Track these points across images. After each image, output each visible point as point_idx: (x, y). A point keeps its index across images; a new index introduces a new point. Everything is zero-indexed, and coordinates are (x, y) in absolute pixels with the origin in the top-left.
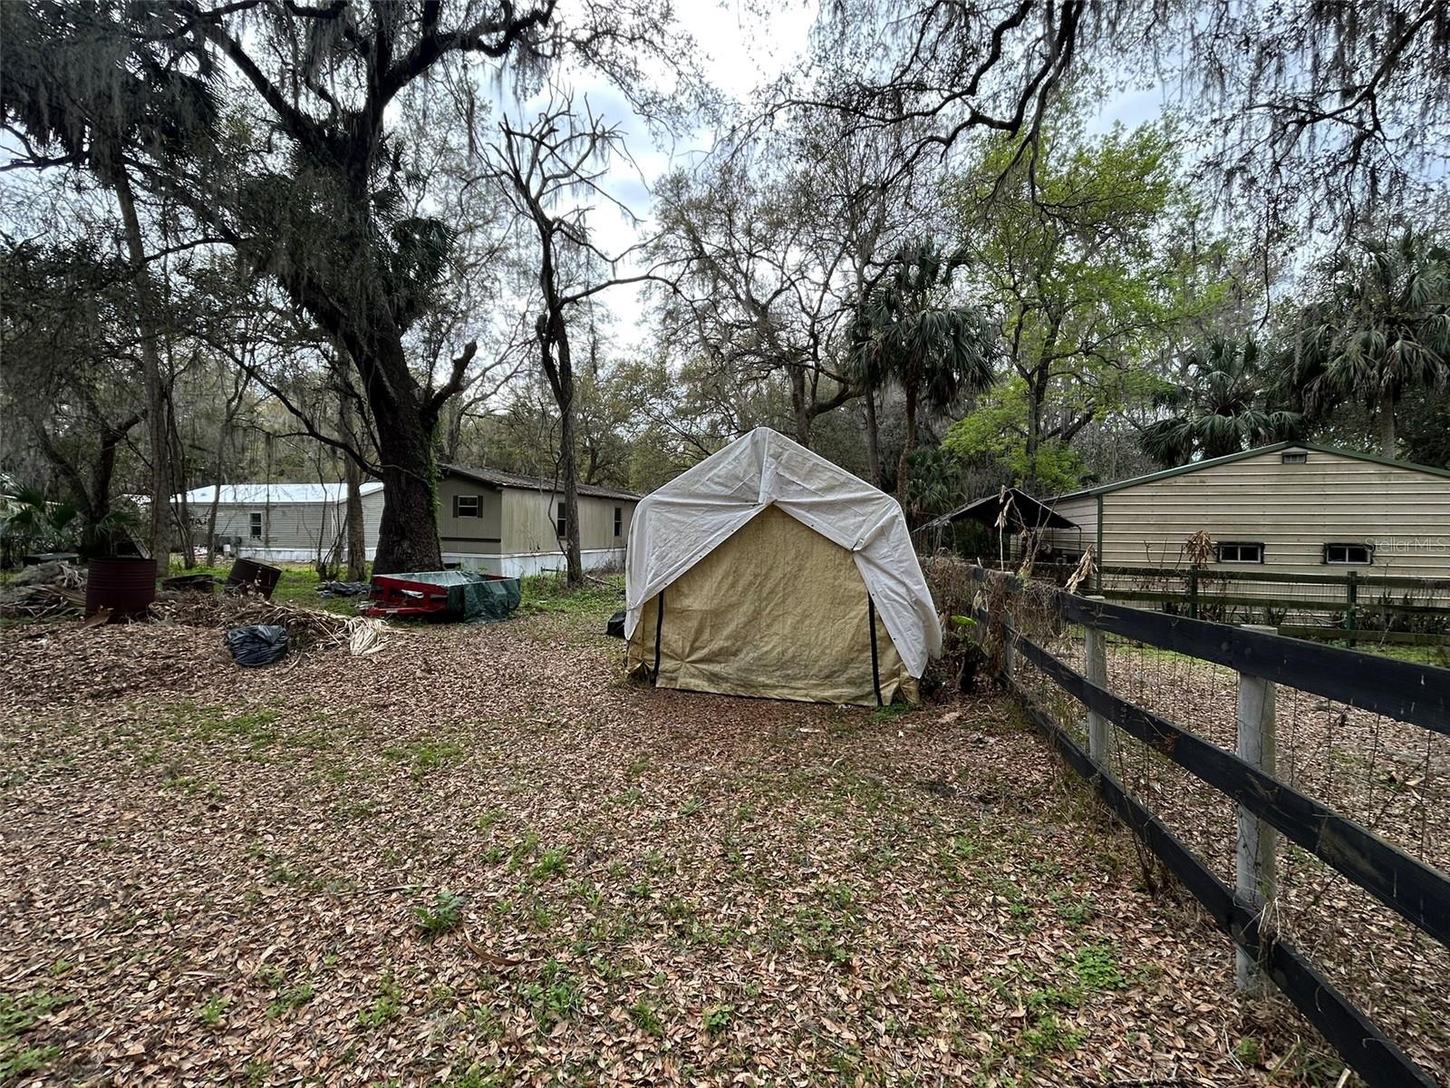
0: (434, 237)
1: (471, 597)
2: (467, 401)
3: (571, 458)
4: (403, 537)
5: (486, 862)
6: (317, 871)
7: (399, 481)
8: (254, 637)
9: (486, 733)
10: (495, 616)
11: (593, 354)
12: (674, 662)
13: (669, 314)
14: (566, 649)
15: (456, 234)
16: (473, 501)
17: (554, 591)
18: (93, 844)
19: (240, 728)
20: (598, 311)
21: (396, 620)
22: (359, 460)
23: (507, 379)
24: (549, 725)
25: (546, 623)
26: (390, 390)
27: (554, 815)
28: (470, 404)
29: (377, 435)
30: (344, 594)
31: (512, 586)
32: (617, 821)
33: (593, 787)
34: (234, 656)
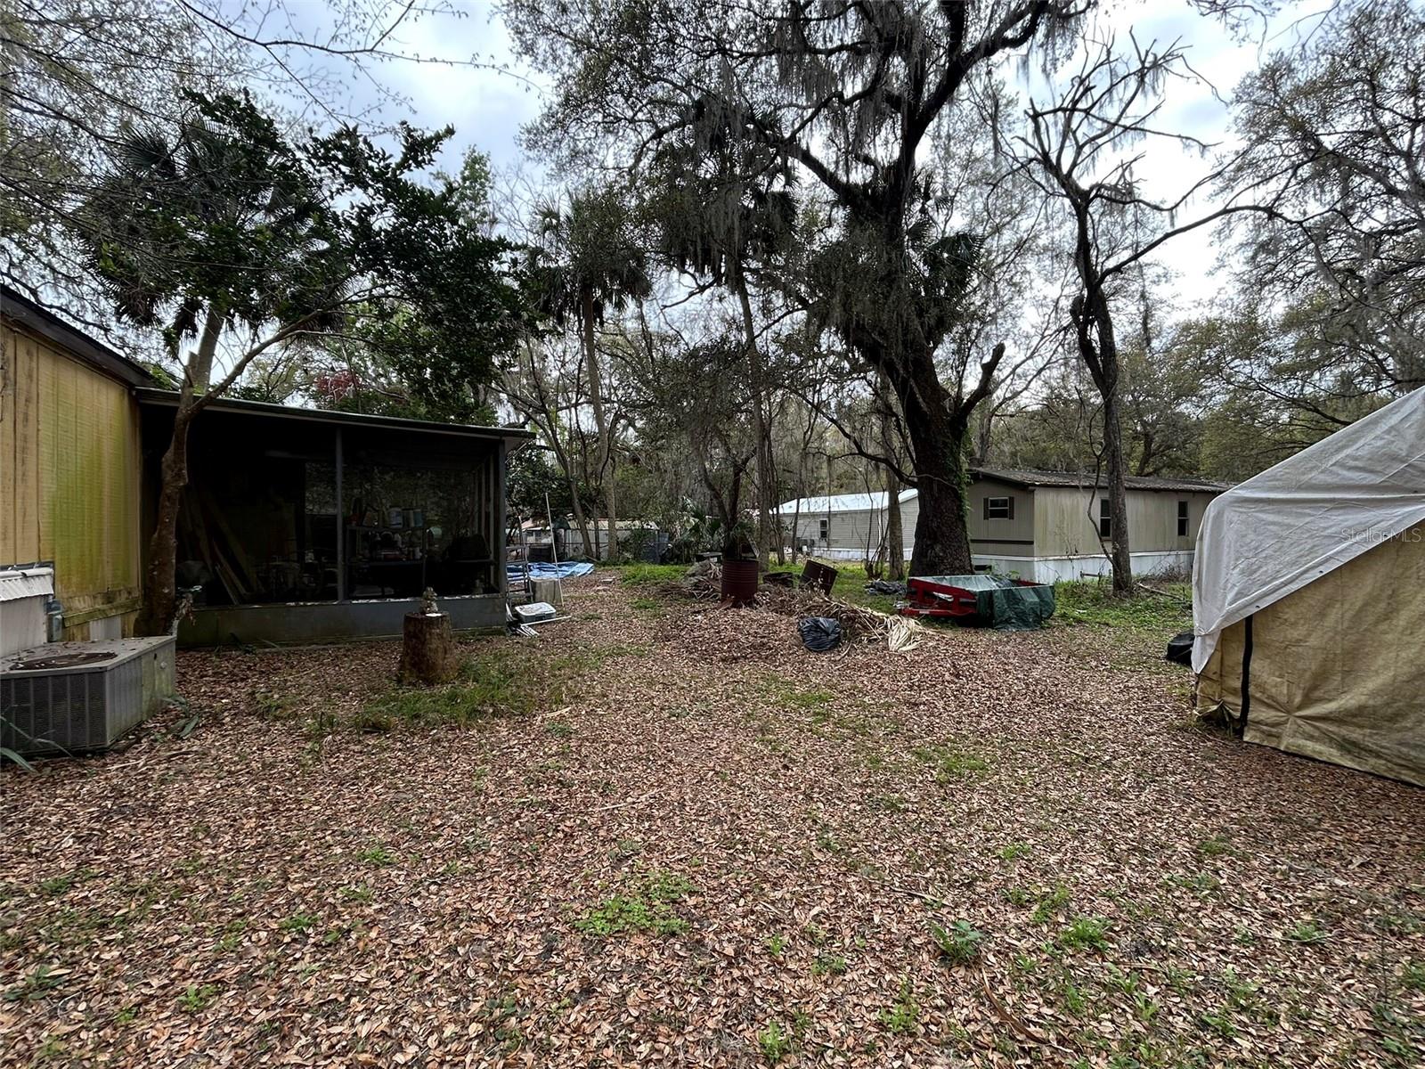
0: (962, 251)
1: (1000, 603)
2: (996, 403)
3: (1116, 449)
4: (936, 541)
5: (1008, 900)
6: (854, 850)
7: (932, 489)
8: (816, 627)
9: (1013, 753)
10: (1027, 624)
11: (1145, 324)
12: (1273, 713)
13: (1263, 247)
14: (1110, 671)
15: (983, 240)
16: (1004, 503)
17: (1096, 600)
18: (717, 773)
19: (805, 702)
20: (1150, 273)
21: (929, 621)
22: (898, 473)
23: (1039, 372)
24: (1087, 760)
25: (1084, 637)
26: (923, 405)
27: (1091, 871)
28: (1001, 404)
29: (912, 448)
30: (885, 592)
31: (1046, 595)
32: (1183, 911)
33: (1145, 853)
34: (804, 641)
